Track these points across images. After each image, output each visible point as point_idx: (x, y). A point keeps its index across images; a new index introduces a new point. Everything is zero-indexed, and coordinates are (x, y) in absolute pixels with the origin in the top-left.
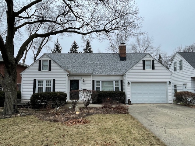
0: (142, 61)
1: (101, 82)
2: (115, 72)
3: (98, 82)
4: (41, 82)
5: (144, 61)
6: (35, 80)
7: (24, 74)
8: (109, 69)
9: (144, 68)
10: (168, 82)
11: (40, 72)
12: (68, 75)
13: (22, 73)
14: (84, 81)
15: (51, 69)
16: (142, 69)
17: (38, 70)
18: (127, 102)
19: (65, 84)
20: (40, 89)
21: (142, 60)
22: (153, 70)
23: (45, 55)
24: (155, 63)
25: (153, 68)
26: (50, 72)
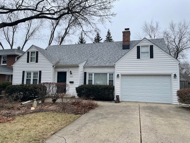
0: (136, 48)
1: (93, 75)
2: (110, 62)
3: (91, 75)
4: (29, 74)
5: (138, 48)
6: (24, 72)
7: (15, 66)
8: (105, 59)
9: (138, 57)
10: (173, 75)
11: (28, 64)
12: (53, 66)
13: (13, 65)
14: (71, 74)
15: (38, 61)
16: (137, 58)
17: (27, 62)
18: (115, 99)
19: (50, 77)
20: (29, 81)
21: (136, 46)
22: (152, 59)
23: (33, 46)
24: (154, 49)
25: (152, 56)
26: (37, 63)
